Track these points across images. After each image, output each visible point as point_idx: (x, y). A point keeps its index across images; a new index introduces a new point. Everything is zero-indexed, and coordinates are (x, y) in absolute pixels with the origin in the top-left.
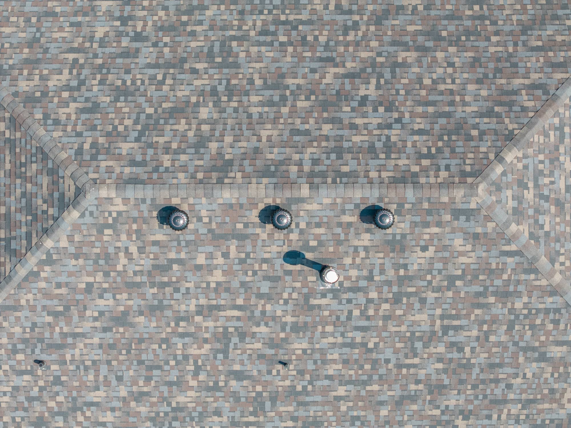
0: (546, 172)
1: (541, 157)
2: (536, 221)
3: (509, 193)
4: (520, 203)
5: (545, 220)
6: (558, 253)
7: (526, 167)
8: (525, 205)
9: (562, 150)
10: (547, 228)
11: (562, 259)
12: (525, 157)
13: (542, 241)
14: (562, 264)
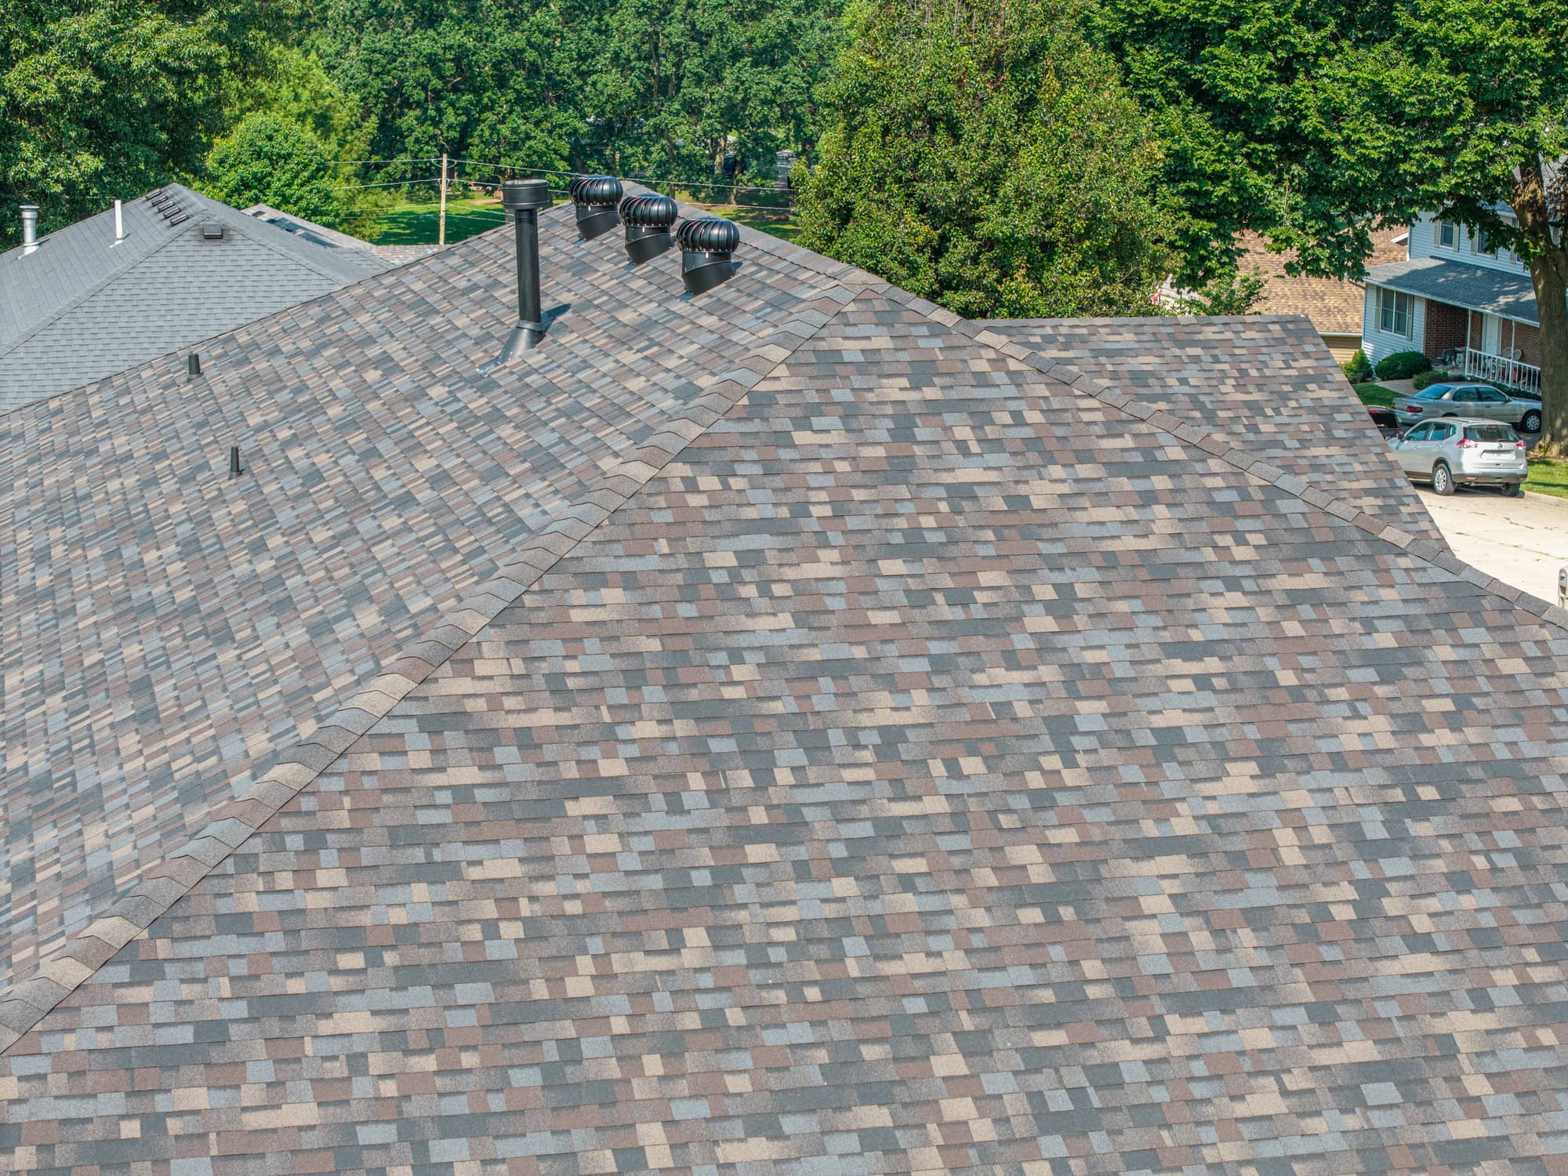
0: (990, 432)
1: (1033, 417)
2: (817, 409)
3: (881, 341)
4: (861, 368)
5: (830, 433)
6: (725, 473)
7: (982, 380)
8: (857, 381)
9: (1084, 470)
10: (801, 437)
11: (709, 482)
12: (1015, 377)
13: (755, 426)
14: (691, 486)
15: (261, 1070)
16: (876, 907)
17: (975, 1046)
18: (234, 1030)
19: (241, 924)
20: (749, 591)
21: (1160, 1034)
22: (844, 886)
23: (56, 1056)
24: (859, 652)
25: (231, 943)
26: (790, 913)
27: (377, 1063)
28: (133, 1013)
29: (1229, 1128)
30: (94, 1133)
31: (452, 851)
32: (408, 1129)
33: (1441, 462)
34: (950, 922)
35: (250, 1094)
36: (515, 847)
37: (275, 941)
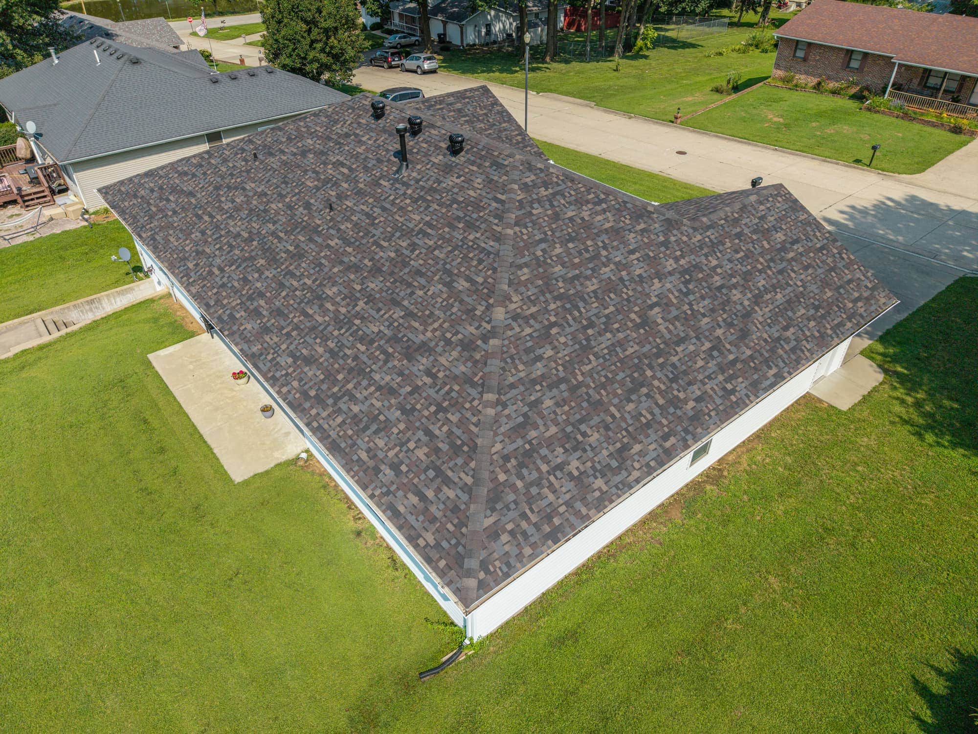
2: (532, 202)
4: (534, 187)
8: (535, 191)
15: (540, 422)
16: (616, 339)
17: (651, 367)
18: (529, 413)
19: (512, 386)
20: (549, 261)
21: (677, 353)
22: (608, 335)
23: (503, 434)
24: (577, 272)
25: (514, 392)
26: (603, 346)
27: (558, 411)
28: (508, 417)
29: (698, 370)
30: (521, 451)
31: (539, 352)
32: (573, 425)
33: (418, 67)
34: (630, 338)
35: (542, 428)
36: (548, 346)
37: (522, 388)
